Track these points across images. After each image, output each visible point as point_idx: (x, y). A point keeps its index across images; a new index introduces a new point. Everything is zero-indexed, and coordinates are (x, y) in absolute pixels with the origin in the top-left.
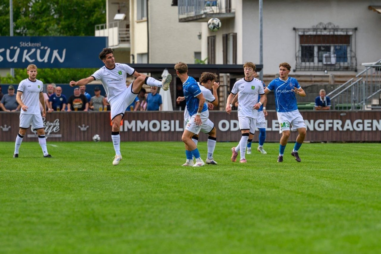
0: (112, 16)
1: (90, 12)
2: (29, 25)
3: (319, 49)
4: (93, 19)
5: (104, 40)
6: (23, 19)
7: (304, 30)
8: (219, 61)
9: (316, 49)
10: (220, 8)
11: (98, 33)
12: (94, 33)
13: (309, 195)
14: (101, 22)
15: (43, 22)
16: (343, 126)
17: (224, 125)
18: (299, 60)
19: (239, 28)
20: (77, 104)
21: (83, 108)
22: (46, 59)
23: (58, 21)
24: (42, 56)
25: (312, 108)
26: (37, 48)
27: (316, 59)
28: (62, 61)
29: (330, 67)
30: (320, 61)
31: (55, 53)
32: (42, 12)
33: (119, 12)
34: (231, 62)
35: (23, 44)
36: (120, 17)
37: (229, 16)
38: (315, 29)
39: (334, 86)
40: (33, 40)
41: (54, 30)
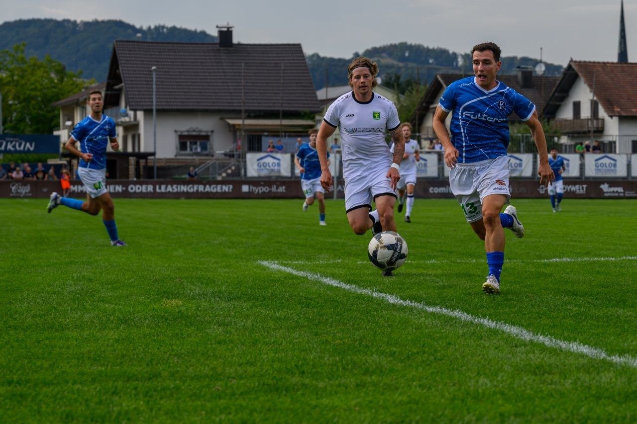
0: (64, 123)
1: (51, 120)
2: (12, 128)
3: (191, 143)
4: (53, 124)
5: (58, 137)
6: (9, 125)
7: (181, 132)
8: (130, 149)
9: (188, 144)
10: (130, 118)
11: (56, 133)
12: (52, 133)
13: (177, 226)
14: (57, 127)
15: (22, 126)
16: (204, 189)
17: (132, 188)
18: (178, 150)
19: (142, 130)
20: (40, 175)
21: (44, 177)
22: (22, 148)
23: (31, 126)
24: (20, 146)
25: (185, 178)
26: (16, 141)
27: (188, 149)
28: (32, 149)
29: (197, 154)
30: (191, 150)
31: (28, 145)
32: (21, 120)
33: (69, 120)
34: (137, 150)
35: (8, 139)
36: (69, 123)
37: (135, 123)
38: (188, 131)
39: (199, 165)
40: (14, 136)
41: (28, 131)
